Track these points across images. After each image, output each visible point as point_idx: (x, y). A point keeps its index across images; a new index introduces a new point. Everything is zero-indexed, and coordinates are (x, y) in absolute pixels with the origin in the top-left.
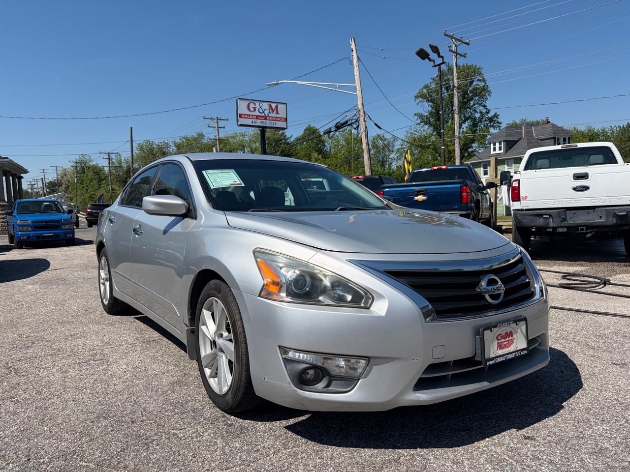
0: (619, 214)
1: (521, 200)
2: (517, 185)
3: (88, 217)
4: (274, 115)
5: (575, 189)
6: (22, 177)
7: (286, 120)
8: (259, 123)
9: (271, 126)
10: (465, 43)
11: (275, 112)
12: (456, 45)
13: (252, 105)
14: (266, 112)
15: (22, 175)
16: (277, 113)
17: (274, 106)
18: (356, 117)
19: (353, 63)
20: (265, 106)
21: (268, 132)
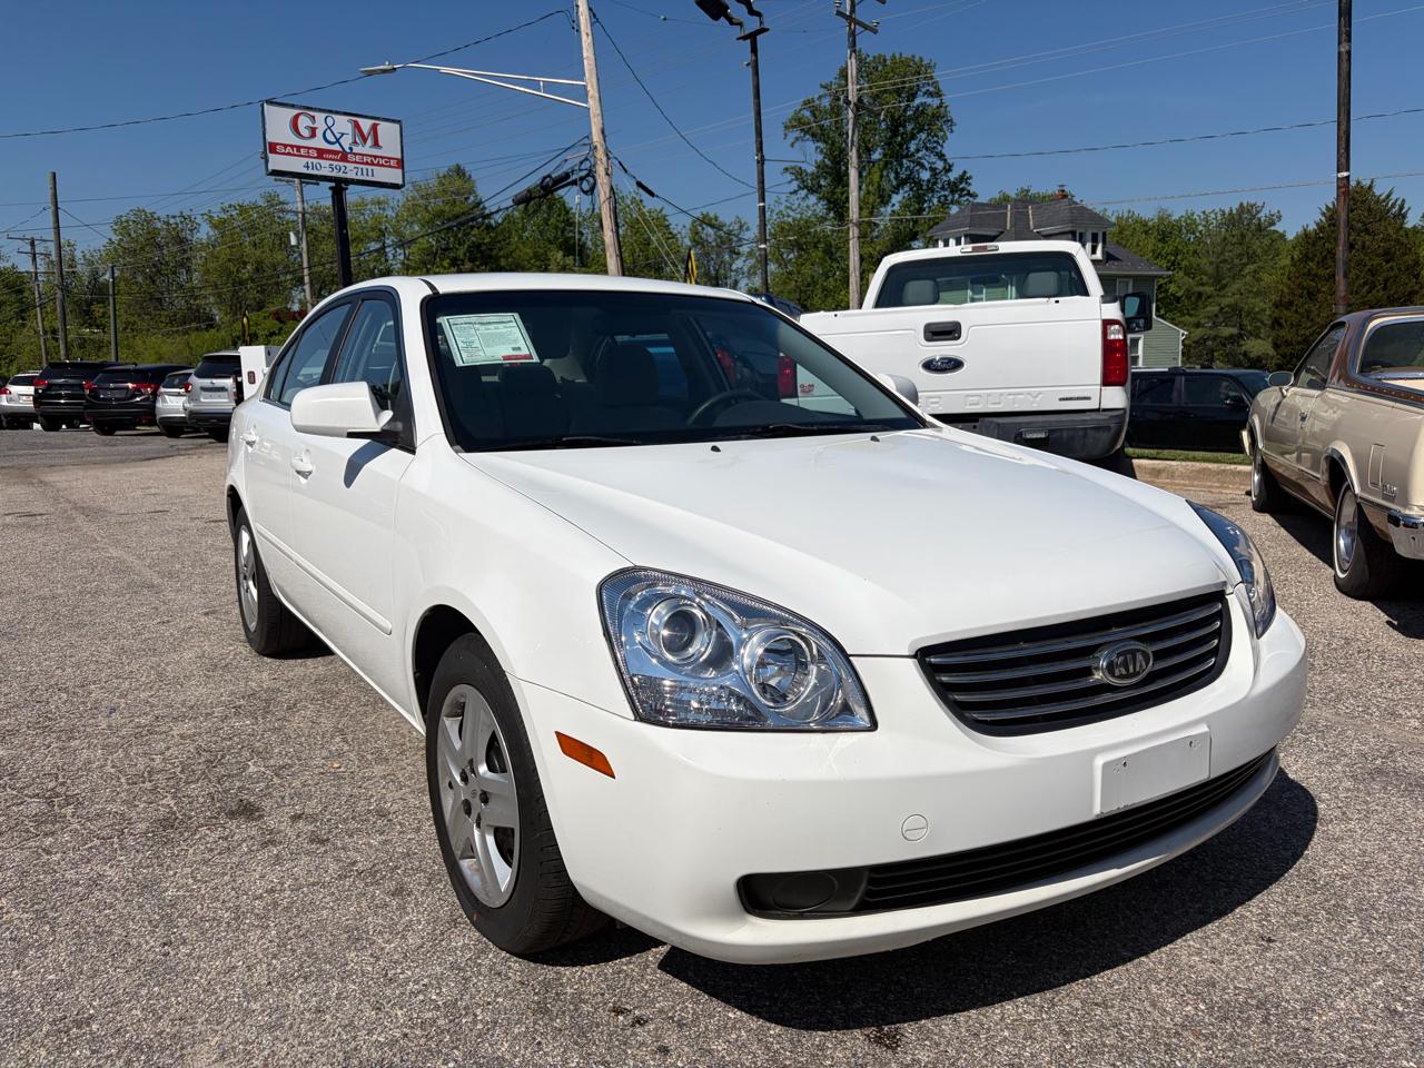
0: (1029, 437)
1: (799, 394)
4: (367, 149)
5: (929, 366)
7: (401, 163)
8: (325, 168)
9: (360, 177)
11: (370, 142)
12: (852, 2)
13: (304, 122)
14: (346, 142)
16: (376, 144)
17: (366, 125)
18: (586, 165)
19: (579, 26)
20: (343, 124)
21: (352, 195)
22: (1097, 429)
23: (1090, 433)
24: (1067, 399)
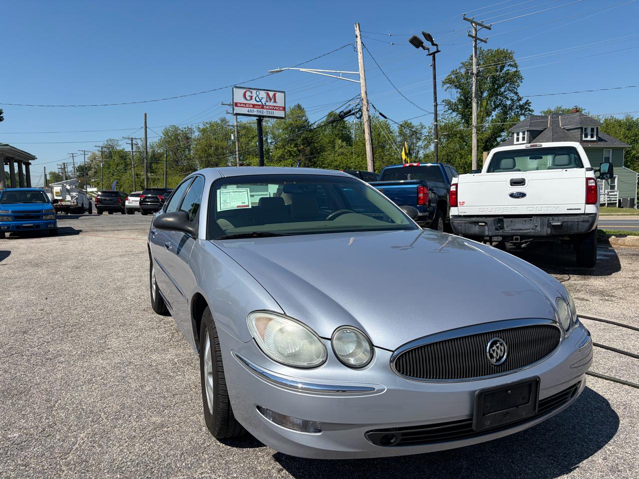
0: (554, 224)
1: (459, 205)
2: (455, 190)
3: (97, 204)
4: (271, 103)
5: (512, 195)
6: (30, 164)
7: (284, 109)
8: (255, 111)
9: (268, 115)
10: (486, 27)
11: (273, 101)
12: (476, 30)
13: (248, 94)
14: (264, 101)
15: (30, 161)
16: (275, 101)
17: (271, 94)
18: (359, 106)
19: (357, 49)
20: (263, 94)
21: (265, 122)
22: (583, 221)
23: (580, 223)
24: (570, 209)
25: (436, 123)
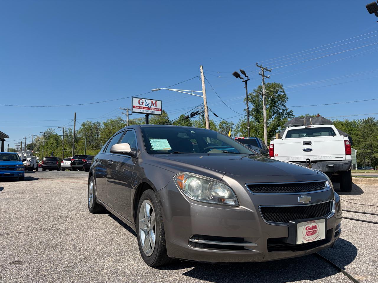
0: (329, 165)
1: (275, 156)
2: (272, 147)
3: (43, 165)
4: (154, 107)
5: (304, 150)
6: (5, 140)
7: (161, 110)
8: (145, 111)
9: (152, 113)
10: (269, 71)
12: (263, 71)
13: (141, 101)
14: (150, 105)
15: (5, 139)
16: (156, 106)
17: (154, 102)
18: (202, 110)
19: (201, 79)
20: (149, 102)
21: (150, 117)
23: (344, 165)
24: (337, 158)
25: (248, 118)
